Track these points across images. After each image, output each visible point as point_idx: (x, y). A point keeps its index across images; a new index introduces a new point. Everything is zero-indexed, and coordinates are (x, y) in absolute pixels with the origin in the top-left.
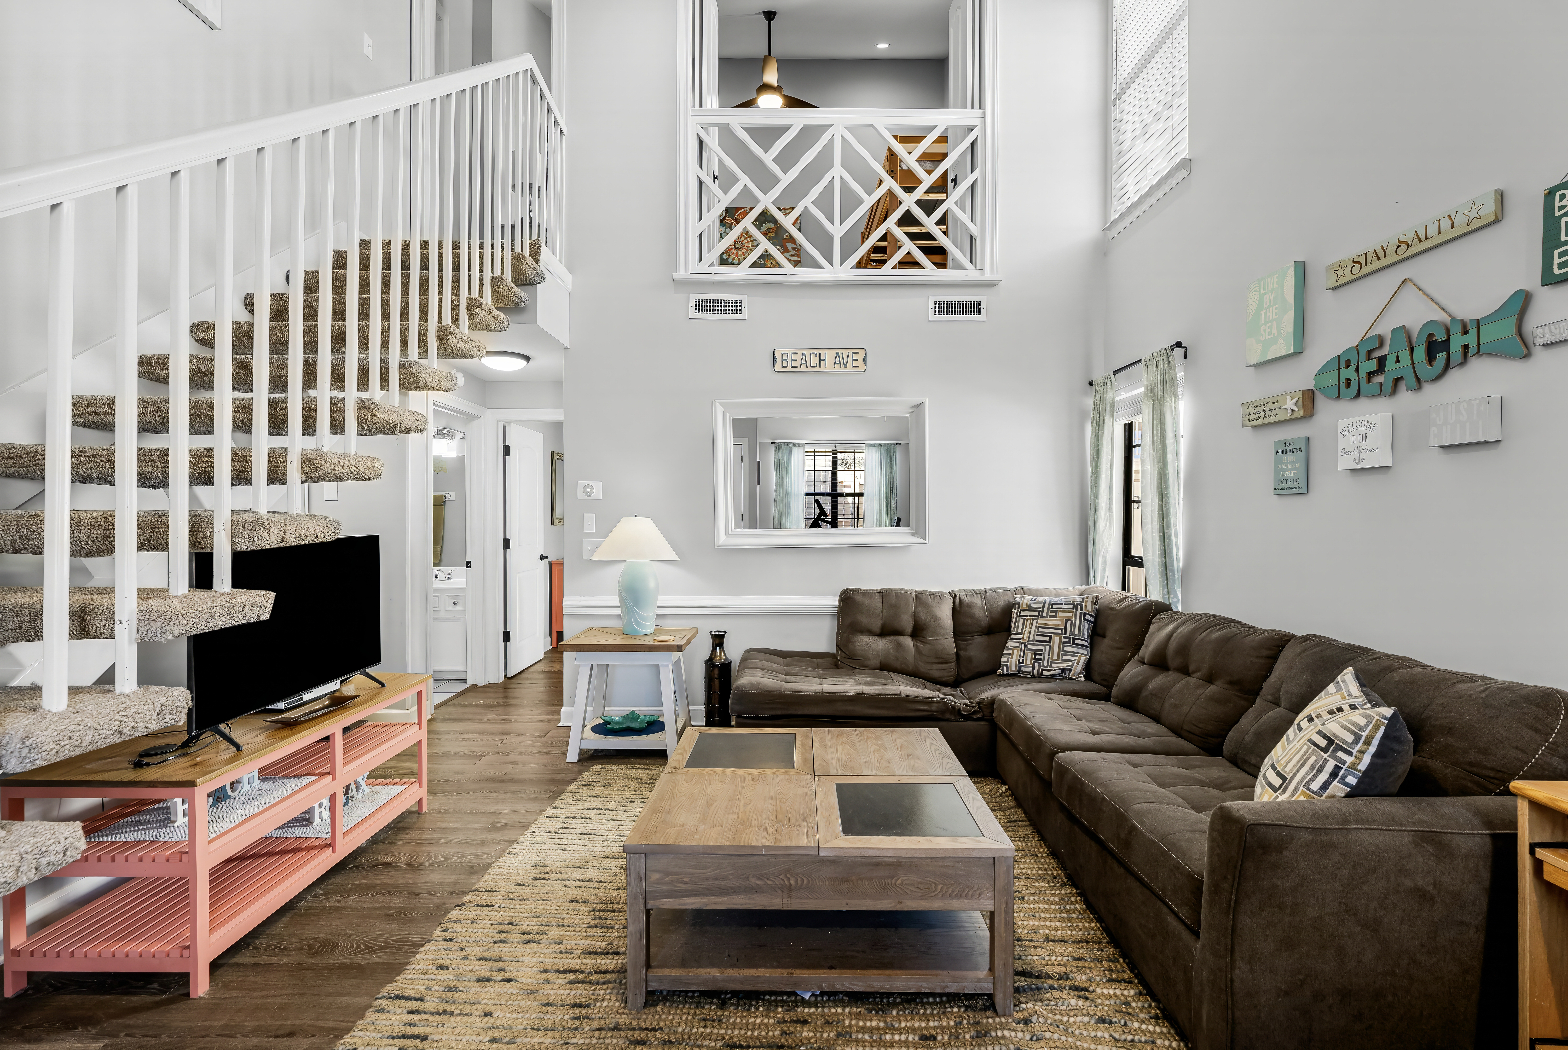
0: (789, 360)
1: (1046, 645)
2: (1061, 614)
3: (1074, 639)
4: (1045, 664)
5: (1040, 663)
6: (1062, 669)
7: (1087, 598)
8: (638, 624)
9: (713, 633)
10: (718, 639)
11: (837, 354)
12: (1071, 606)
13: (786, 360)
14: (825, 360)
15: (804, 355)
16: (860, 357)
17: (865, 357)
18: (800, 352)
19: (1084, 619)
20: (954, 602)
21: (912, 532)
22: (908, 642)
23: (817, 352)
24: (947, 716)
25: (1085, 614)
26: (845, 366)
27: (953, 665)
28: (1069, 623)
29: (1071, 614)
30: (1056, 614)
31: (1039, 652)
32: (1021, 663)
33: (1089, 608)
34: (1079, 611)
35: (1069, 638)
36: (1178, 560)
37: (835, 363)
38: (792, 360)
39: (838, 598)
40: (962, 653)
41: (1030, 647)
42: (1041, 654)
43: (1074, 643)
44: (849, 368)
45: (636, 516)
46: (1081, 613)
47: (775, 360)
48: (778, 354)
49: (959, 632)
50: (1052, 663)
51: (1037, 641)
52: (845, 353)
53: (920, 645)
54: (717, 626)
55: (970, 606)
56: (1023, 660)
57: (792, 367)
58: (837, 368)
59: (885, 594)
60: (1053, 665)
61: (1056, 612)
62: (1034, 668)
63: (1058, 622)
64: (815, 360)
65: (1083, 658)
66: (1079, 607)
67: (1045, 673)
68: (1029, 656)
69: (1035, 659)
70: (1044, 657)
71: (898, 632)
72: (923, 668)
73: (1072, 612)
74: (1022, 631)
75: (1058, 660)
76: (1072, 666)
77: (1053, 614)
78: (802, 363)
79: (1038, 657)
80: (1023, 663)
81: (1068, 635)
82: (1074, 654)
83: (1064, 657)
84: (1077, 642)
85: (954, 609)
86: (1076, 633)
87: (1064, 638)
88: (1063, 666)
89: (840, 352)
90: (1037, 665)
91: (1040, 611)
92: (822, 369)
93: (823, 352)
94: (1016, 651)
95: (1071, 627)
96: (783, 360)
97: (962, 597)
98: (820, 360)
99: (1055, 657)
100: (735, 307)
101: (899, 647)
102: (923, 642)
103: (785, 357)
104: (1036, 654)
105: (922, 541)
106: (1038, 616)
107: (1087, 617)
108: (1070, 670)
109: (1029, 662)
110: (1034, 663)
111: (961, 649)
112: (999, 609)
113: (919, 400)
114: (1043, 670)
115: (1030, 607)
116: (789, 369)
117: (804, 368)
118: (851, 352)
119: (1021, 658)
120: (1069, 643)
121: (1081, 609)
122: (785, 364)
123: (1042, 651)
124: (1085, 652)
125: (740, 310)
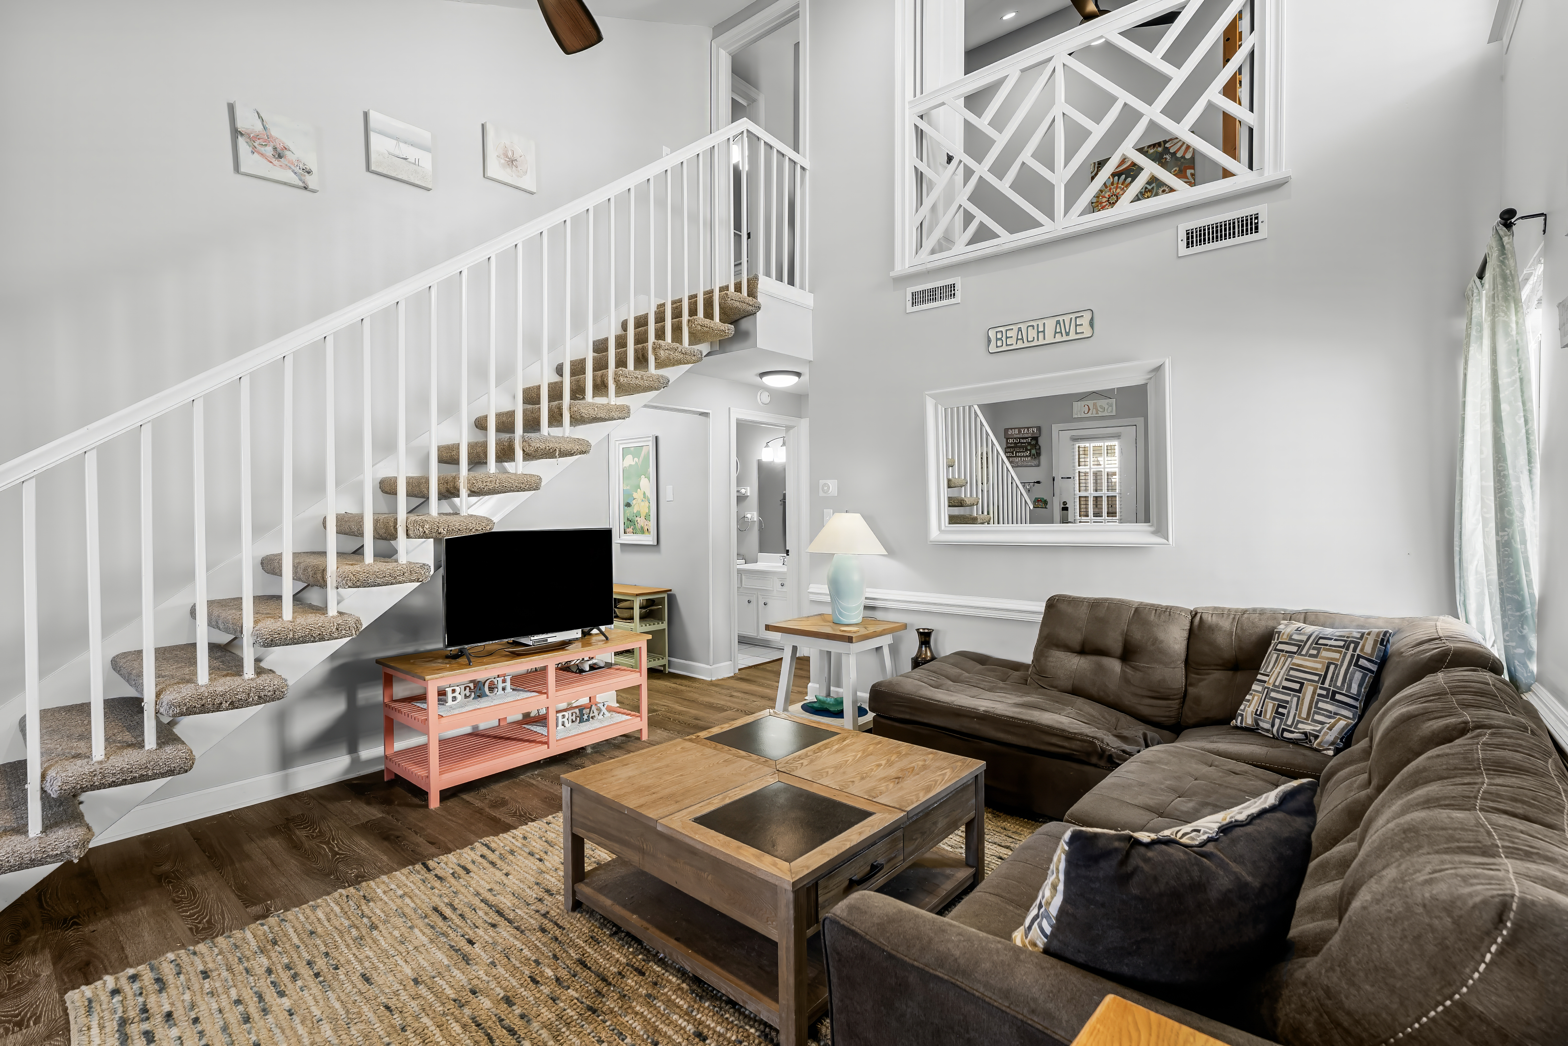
0: (1004, 339)
1: (1295, 696)
2: (1324, 654)
3: (1334, 693)
4: (1289, 722)
5: (1281, 720)
6: (1305, 734)
7: (1369, 634)
8: (840, 613)
9: (921, 631)
10: (925, 637)
11: (1058, 322)
12: (1342, 643)
13: (1001, 339)
14: (1044, 332)
15: (1020, 329)
16: (1085, 321)
17: (1092, 319)
18: (1015, 328)
19: (1356, 665)
20: (1192, 622)
21: (1152, 529)
22: (1115, 665)
23: (1034, 323)
24: (1094, 760)
25: (1359, 657)
26: (1068, 334)
27: (1175, 704)
28: (1332, 667)
29: (1336, 655)
30: (1318, 653)
31: (1282, 704)
32: (1258, 714)
33: (1368, 649)
34: (1350, 652)
35: (1327, 690)
36: (1530, 583)
37: (1056, 333)
38: (1007, 338)
39: (1044, 605)
40: (1191, 690)
41: (1273, 694)
42: (1285, 707)
43: (1333, 698)
44: (1072, 336)
45: (847, 512)
46: (1353, 656)
47: (989, 341)
48: (992, 334)
49: (1190, 662)
50: (1298, 722)
51: (1284, 688)
52: (1067, 318)
53: (1129, 671)
54: (925, 623)
55: (1212, 629)
56: (1261, 711)
57: (1007, 345)
58: (1059, 338)
59: (1095, 604)
60: (1300, 726)
61: (1319, 650)
62: (1273, 726)
63: (1317, 665)
64: (1032, 333)
65: (1342, 723)
66: (1352, 645)
67: (1286, 735)
68: (1270, 706)
69: (1277, 712)
70: (1289, 712)
71: (1102, 652)
72: (1129, 700)
73: (1340, 652)
74: (1270, 672)
75: (1307, 719)
76: (1320, 731)
77: (1315, 652)
78: (1017, 339)
79: (1280, 710)
80: (1260, 715)
81: (1326, 685)
82: (1330, 715)
83: (1317, 717)
84: (1338, 697)
85: (1191, 631)
86: (1339, 684)
87: (1321, 688)
88: (1308, 728)
89: (1060, 319)
90: (1277, 721)
91: (1300, 646)
92: (1041, 342)
93: (1041, 323)
94: (1256, 698)
95: (1334, 673)
96: (997, 339)
97: (1205, 616)
98: (1038, 332)
99: (1304, 715)
100: (950, 291)
101: (1100, 669)
102: (1135, 668)
103: (999, 336)
104: (1279, 706)
105: (1165, 541)
106: (1295, 653)
107: (1362, 662)
108: (1316, 737)
109: (1268, 717)
110: (1274, 718)
111: (1191, 685)
112: (1254, 638)
113: (1156, 363)
114: (1284, 730)
115: (1291, 639)
116: (1004, 348)
117: (1020, 345)
118: (1073, 316)
119: (1260, 709)
120: (1326, 696)
121: (1355, 650)
122: (999, 343)
123: (1287, 702)
124: (1350, 715)
125: (954, 294)
